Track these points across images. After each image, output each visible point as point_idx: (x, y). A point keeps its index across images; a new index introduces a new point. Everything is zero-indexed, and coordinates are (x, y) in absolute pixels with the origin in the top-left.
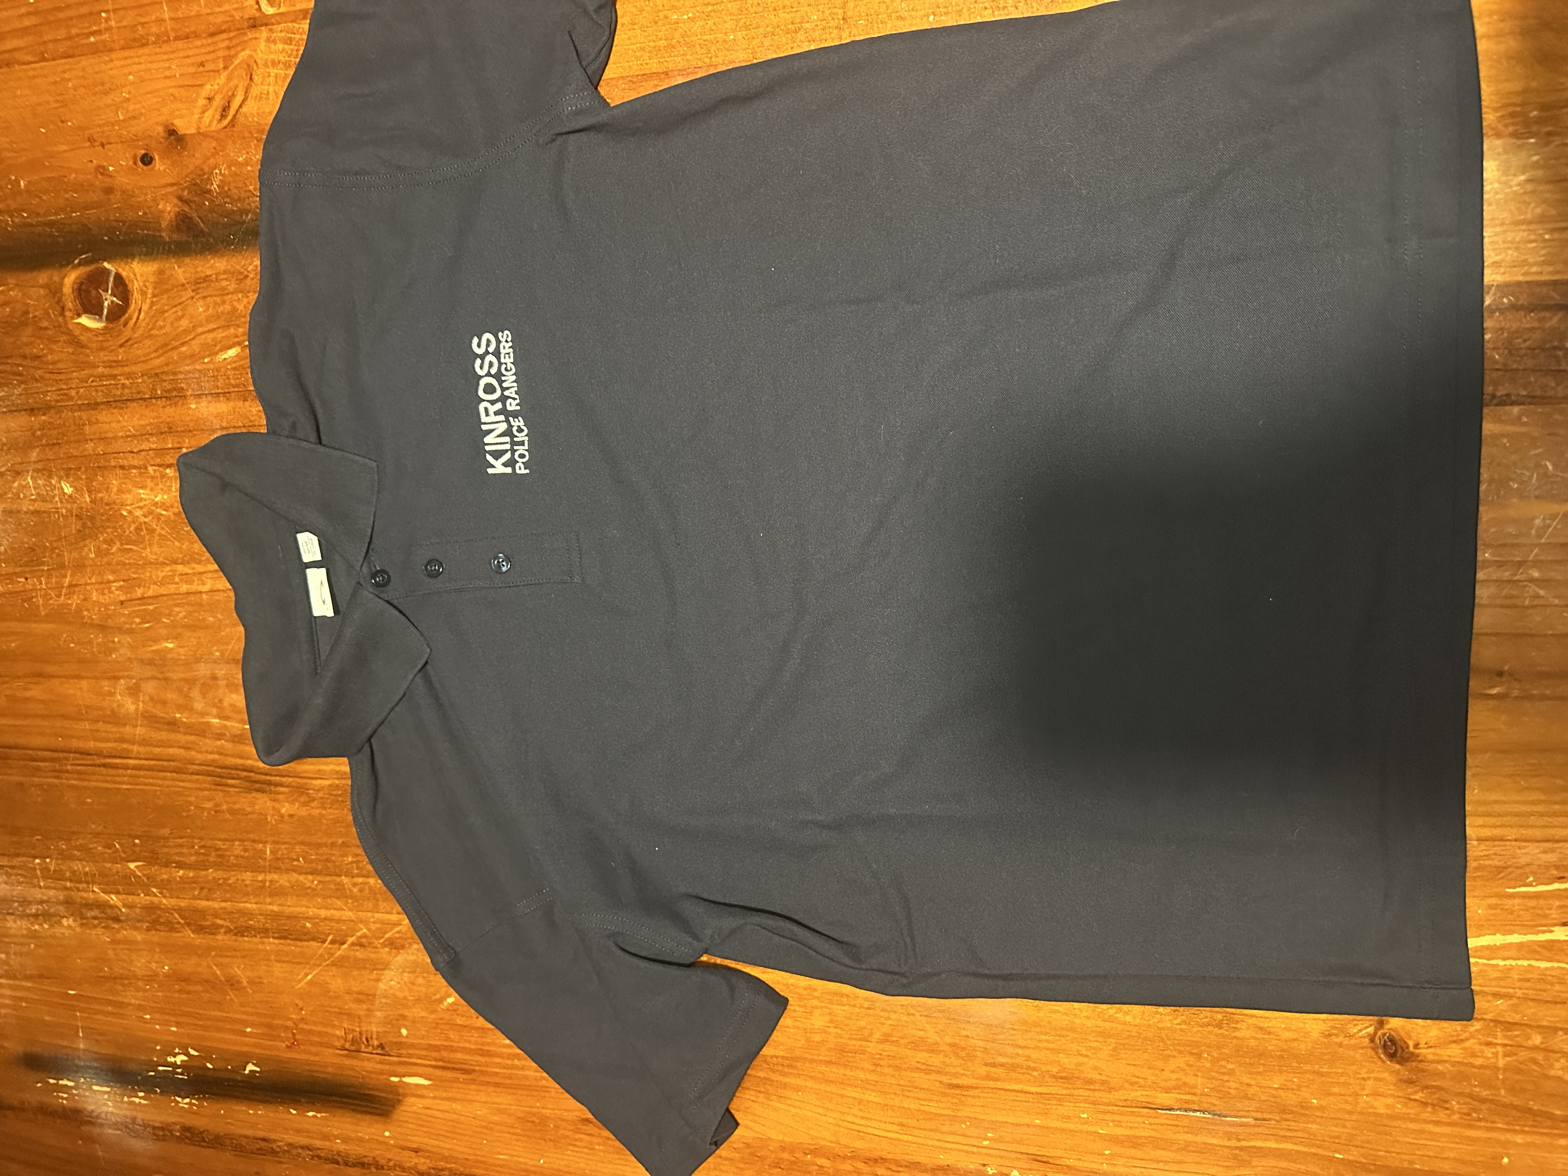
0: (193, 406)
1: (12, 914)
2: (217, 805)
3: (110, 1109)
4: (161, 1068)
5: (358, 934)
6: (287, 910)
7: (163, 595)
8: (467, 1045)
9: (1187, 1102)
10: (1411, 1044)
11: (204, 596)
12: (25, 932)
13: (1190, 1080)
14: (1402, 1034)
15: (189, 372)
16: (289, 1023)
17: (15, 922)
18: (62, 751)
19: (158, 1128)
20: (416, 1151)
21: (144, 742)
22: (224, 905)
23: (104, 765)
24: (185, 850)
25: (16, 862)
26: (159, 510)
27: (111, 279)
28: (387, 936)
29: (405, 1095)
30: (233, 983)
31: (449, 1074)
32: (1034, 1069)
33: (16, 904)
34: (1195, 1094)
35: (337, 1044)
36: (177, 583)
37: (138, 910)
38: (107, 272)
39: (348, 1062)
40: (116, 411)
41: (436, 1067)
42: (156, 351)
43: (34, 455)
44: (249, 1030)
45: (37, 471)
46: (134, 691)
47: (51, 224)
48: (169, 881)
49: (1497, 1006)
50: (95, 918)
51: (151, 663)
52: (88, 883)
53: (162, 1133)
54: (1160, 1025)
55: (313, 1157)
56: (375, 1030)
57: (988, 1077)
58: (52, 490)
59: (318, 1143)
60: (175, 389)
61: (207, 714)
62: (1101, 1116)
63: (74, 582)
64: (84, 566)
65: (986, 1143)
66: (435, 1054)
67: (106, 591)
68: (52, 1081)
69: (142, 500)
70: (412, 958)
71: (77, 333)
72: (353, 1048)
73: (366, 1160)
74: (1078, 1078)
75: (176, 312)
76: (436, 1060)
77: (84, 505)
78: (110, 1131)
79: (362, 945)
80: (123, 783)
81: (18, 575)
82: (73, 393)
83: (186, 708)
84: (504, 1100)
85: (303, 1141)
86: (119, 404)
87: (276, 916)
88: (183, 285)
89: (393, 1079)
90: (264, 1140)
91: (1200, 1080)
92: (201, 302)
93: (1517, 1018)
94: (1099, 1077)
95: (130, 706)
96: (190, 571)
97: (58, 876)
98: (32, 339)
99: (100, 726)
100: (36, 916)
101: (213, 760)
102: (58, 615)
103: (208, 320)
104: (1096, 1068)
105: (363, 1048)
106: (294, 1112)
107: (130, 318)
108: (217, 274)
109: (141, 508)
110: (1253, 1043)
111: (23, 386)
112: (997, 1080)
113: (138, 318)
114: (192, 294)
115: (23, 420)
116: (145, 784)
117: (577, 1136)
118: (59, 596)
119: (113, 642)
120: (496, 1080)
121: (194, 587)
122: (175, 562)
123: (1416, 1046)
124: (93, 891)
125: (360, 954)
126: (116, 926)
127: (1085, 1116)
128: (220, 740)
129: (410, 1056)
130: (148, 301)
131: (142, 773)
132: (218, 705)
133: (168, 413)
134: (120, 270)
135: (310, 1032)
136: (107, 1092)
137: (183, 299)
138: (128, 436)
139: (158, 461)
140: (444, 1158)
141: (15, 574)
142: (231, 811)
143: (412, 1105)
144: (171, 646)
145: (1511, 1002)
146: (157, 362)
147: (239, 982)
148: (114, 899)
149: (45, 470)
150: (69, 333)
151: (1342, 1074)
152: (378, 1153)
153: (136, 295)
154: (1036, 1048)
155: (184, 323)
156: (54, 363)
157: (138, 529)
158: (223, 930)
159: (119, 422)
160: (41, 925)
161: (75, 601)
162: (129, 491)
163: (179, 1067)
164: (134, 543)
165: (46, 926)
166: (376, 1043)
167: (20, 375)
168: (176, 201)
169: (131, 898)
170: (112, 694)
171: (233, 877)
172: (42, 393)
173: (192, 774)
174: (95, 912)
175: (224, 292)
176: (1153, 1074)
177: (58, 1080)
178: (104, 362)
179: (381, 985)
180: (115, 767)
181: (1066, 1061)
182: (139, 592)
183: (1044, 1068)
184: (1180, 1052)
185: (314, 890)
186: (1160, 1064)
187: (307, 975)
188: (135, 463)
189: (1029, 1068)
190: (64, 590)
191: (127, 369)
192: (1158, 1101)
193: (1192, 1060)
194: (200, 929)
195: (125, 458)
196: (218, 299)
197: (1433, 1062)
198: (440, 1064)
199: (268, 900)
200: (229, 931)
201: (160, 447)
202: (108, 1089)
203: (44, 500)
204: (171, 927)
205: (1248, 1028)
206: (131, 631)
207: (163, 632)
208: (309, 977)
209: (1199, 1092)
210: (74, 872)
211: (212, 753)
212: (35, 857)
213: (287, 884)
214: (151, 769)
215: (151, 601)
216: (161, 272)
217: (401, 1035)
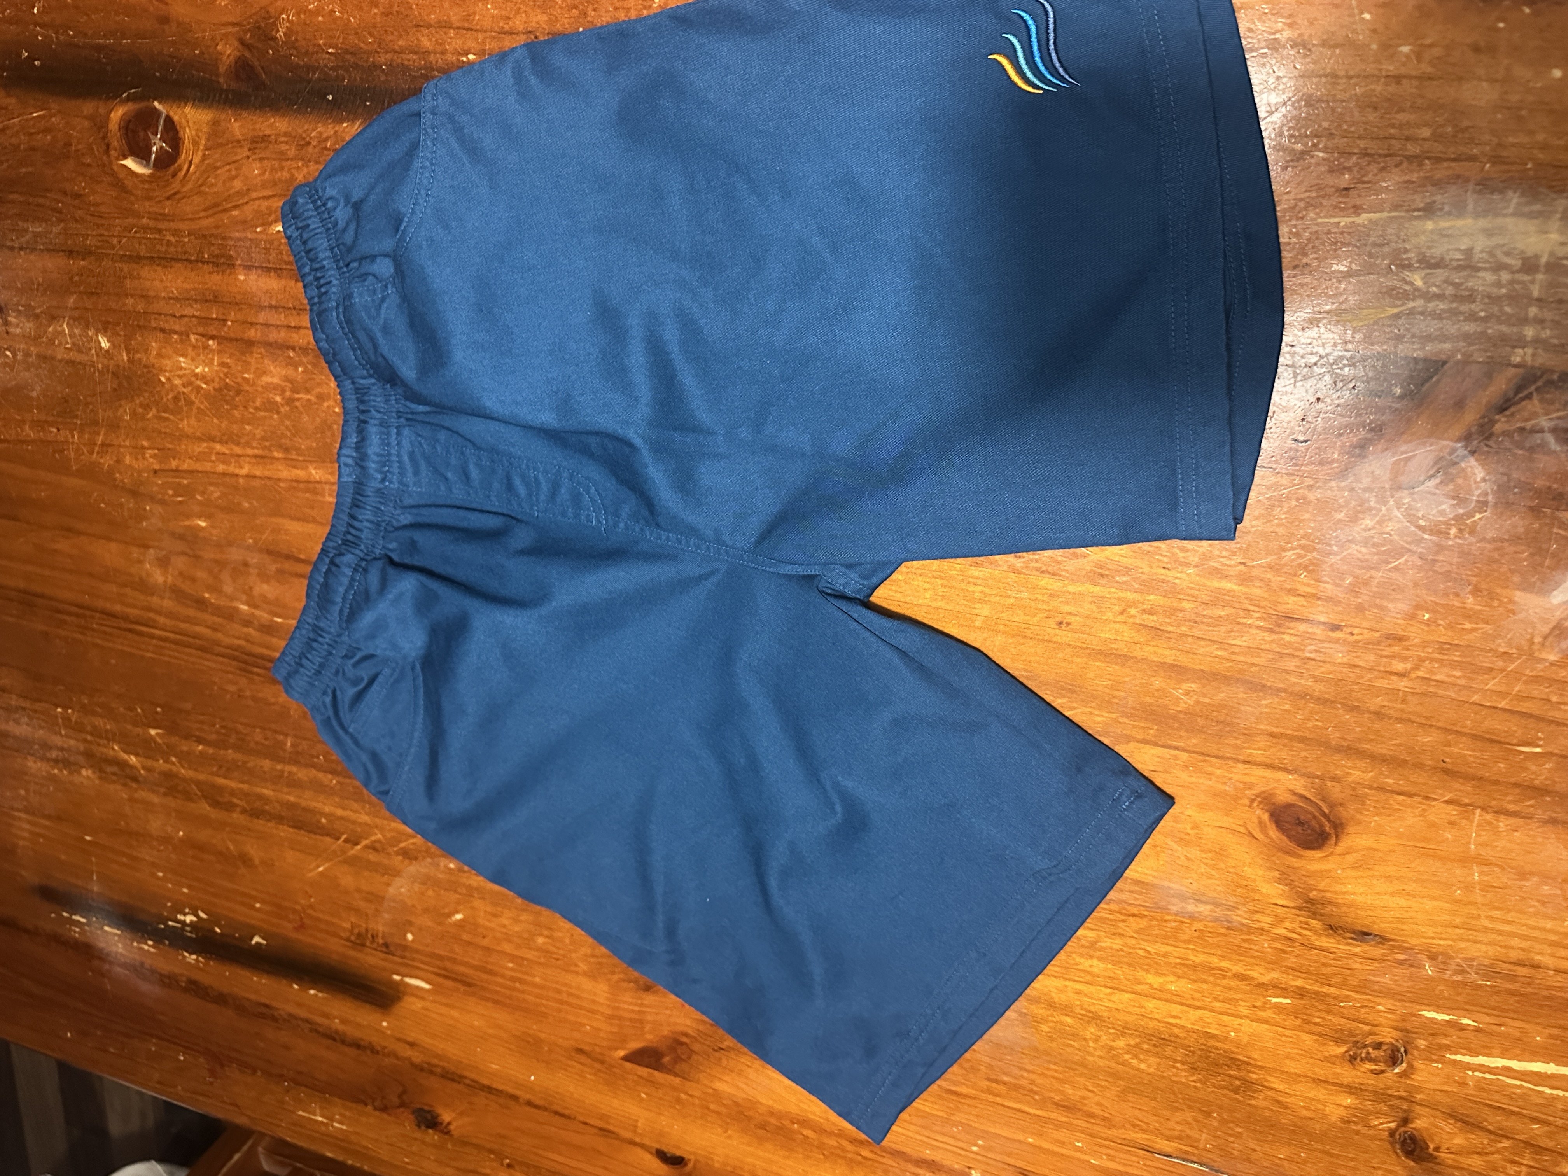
0: (242, 277)
1: (32, 755)
2: (240, 690)
3: (120, 950)
4: (170, 923)
5: (373, 838)
6: (303, 803)
7: (198, 471)
8: (471, 961)
9: (1186, 1152)
10: (1432, 1146)
11: (241, 480)
12: (44, 774)
13: (1194, 1134)
14: (1425, 1134)
15: (239, 239)
16: (298, 907)
17: (35, 762)
18: (88, 609)
19: (165, 976)
20: (412, 1045)
21: (170, 615)
22: (241, 786)
23: (130, 631)
24: (205, 727)
25: (38, 706)
26: (198, 382)
27: (162, 122)
28: (402, 845)
29: (404, 994)
30: (245, 860)
31: (449, 984)
32: (1036, 1093)
33: (36, 747)
34: (1196, 1147)
35: (342, 934)
36: (213, 462)
37: (156, 775)
38: (158, 113)
39: (352, 953)
40: (159, 268)
41: (438, 975)
42: (204, 210)
43: (71, 301)
44: (258, 905)
45: (75, 319)
46: (163, 562)
47: (100, 48)
48: (188, 753)
49: (1533, 1129)
50: (114, 774)
51: (181, 537)
52: (108, 740)
53: (168, 981)
54: (1175, 1079)
55: (311, 1030)
56: (381, 929)
57: (989, 1091)
58: (89, 342)
59: (318, 1020)
60: (223, 256)
61: (237, 600)
62: (1096, 1148)
63: (108, 442)
64: (118, 426)
65: (975, 1149)
66: (438, 963)
67: (140, 457)
68: (65, 914)
69: (181, 368)
70: (424, 871)
71: (122, 175)
72: (358, 941)
73: (362, 1043)
74: (1080, 1110)
75: (229, 170)
76: (439, 968)
77: (121, 363)
78: (119, 969)
79: (375, 850)
80: (148, 651)
81: (51, 424)
82: (115, 241)
83: (215, 589)
84: (502, 1017)
85: (302, 1013)
86: (163, 262)
87: (292, 806)
88: (239, 141)
89: (397, 978)
90: (267, 1006)
91: (1204, 1135)
92: (257, 164)
93: (1551, 1144)
94: (1101, 1113)
95: (158, 577)
96: (227, 452)
97: (78, 728)
98: (74, 175)
99: (128, 591)
100: (56, 761)
101: (239, 646)
102: (90, 472)
103: (264, 186)
104: (1099, 1104)
105: (368, 944)
106: (296, 987)
107: (180, 170)
108: (278, 135)
109: (180, 376)
110: (1267, 1113)
111: (62, 225)
112: (998, 1095)
113: (188, 170)
114: (248, 153)
115: (61, 261)
116: (170, 656)
117: (569, 1062)
118: (91, 453)
119: (145, 509)
120: (496, 997)
121: (231, 469)
122: (212, 439)
123: (1437, 1149)
124: (113, 749)
125: (372, 857)
126: (134, 785)
127: (1080, 1144)
128: (247, 626)
129: (414, 960)
130: (200, 153)
131: (168, 645)
132: (249, 592)
133: (215, 280)
134: (171, 113)
135: (318, 919)
136: (116, 935)
137: (238, 157)
138: (170, 298)
139: (201, 330)
140: (437, 1056)
141: (46, 422)
142: (254, 698)
143: (410, 1004)
144: (203, 524)
145: (1547, 1128)
146: (206, 223)
147: (251, 860)
148: (133, 759)
149: (81, 319)
150: (114, 174)
151: (1352, 1160)
152: (375, 1040)
153: (187, 146)
154: (1042, 1075)
155: (238, 184)
156: (96, 205)
157: (176, 399)
158: (238, 809)
159: (162, 281)
160: (61, 770)
161: (107, 461)
162: (169, 357)
163: (188, 925)
164: (171, 412)
165: (65, 772)
166: (381, 941)
167: (61, 212)
168: (236, 43)
169: (149, 763)
170: (140, 562)
171: (253, 762)
172: (83, 235)
173: (217, 655)
174: (115, 769)
175: (282, 157)
176: (1157, 1121)
177: (71, 914)
178: (149, 213)
179: (391, 890)
180: (141, 634)
181: (1071, 1092)
182: (174, 464)
183: (1047, 1094)
184: (1189, 1107)
185: (332, 788)
186: (1166, 1113)
187: (318, 867)
188: (177, 327)
189: (1031, 1091)
190: (97, 449)
191: (173, 225)
192: (1158, 1146)
193: (1200, 1117)
194: (216, 804)
195: (167, 322)
196: (276, 164)
197: (1449, 1166)
198: (443, 972)
199: (285, 790)
200: (244, 811)
201: (203, 315)
202: (119, 932)
203: (80, 351)
204: (188, 797)
205: (1265, 1099)
206: (162, 502)
207: (196, 508)
208: (321, 869)
209: (1201, 1146)
210: (94, 727)
211: (239, 638)
212: (57, 706)
213: (306, 779)
214: (176, 643)
215: (185, 475)
216: (215, 123)
217: (405, 938)
